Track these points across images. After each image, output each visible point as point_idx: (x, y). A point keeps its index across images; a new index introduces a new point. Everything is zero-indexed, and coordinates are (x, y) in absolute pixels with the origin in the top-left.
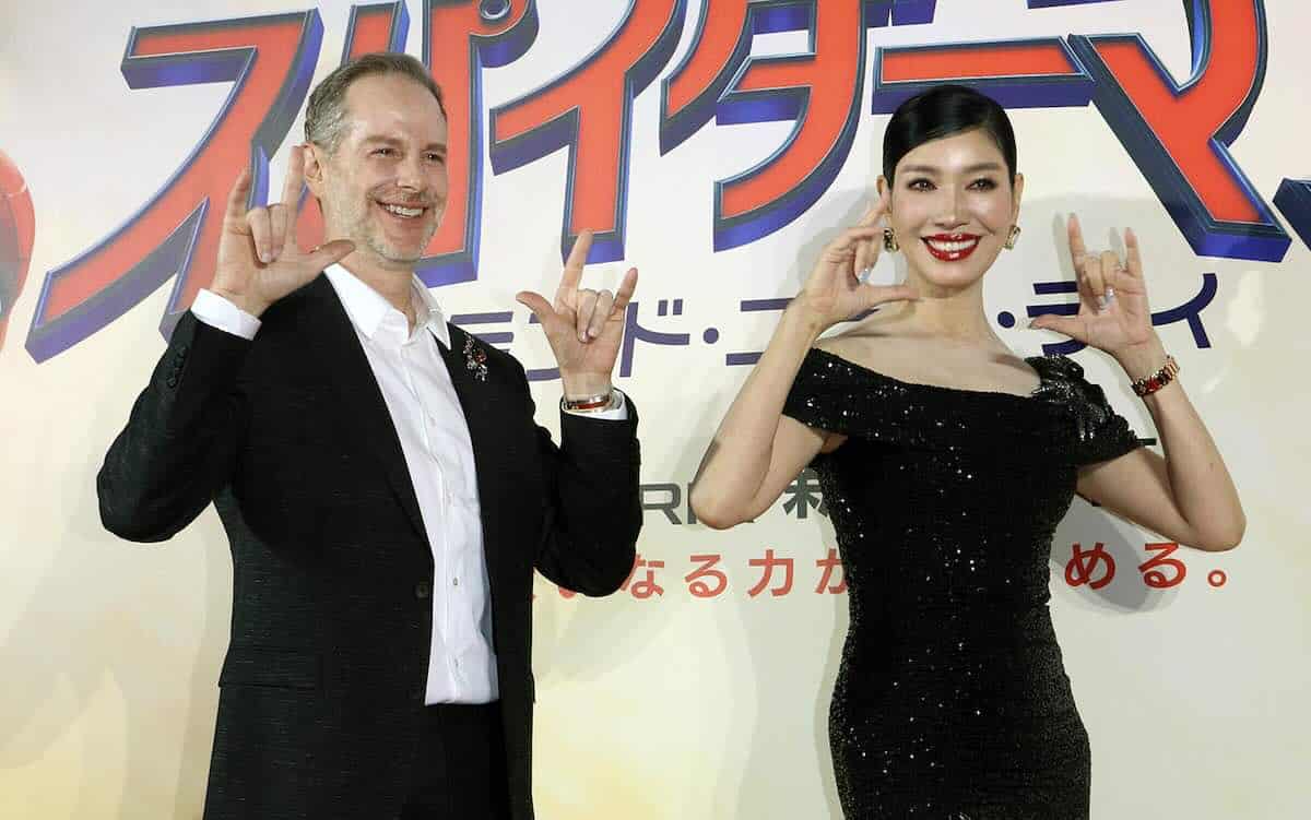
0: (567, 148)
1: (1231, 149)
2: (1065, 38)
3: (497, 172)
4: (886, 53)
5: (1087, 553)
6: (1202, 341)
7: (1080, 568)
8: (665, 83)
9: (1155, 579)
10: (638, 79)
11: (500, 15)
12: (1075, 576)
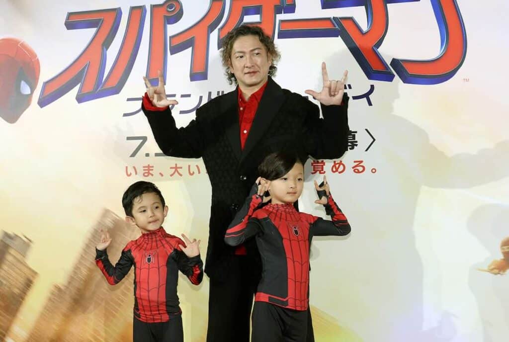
0: (191, 48)
1: (378, 50)
2: (332, 18)
3: (171, 54)
4: (282, 21)
5: (338, 163)
6: (370, 104)
7: (336, 168)
8: (219, 29)
9: (356, 171)
10: (212, 28)
11: (172, 9)
12: (334, 170)
